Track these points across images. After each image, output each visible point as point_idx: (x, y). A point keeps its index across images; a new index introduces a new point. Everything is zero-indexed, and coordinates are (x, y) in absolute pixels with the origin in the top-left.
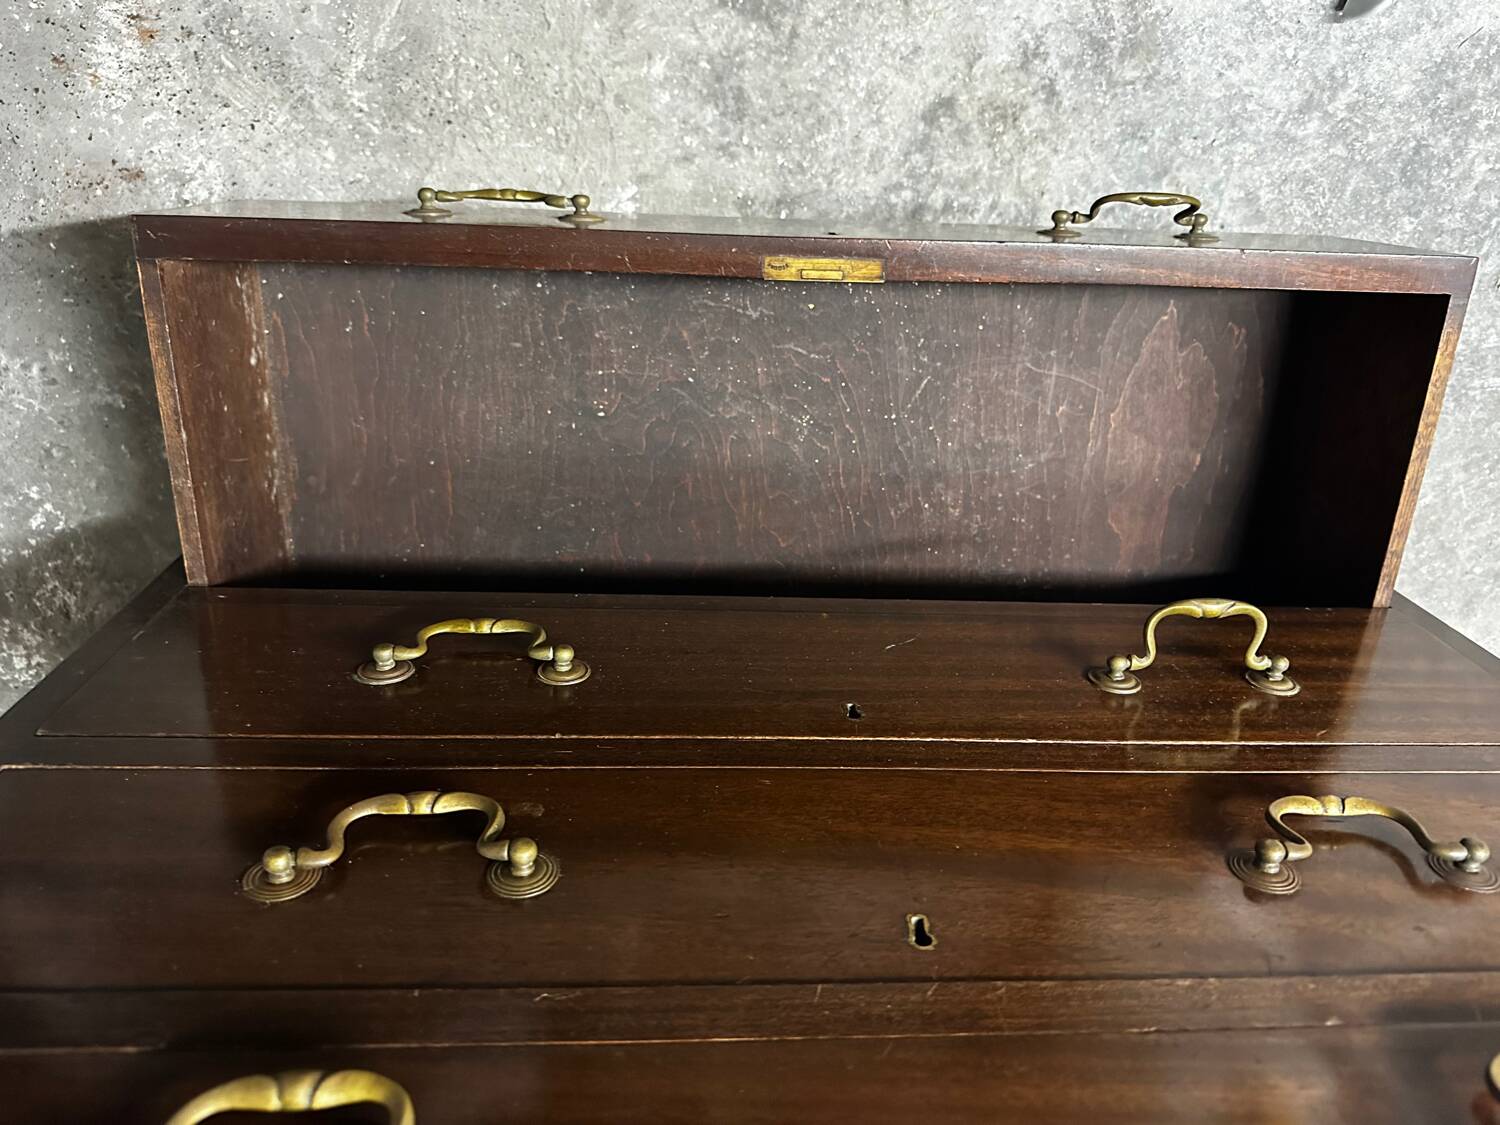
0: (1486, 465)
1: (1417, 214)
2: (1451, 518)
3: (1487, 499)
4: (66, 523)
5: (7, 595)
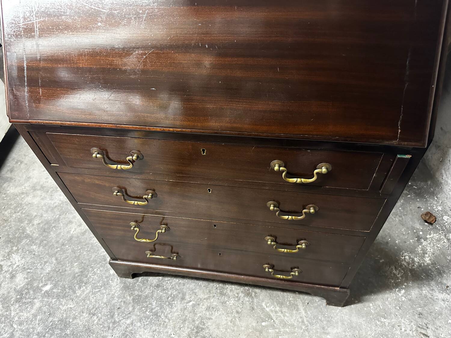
0: (61, 271)
1: (66, 334)
2: (71, 259)
3: (62, 263)
4: (396, 291)
5: (410, 274)
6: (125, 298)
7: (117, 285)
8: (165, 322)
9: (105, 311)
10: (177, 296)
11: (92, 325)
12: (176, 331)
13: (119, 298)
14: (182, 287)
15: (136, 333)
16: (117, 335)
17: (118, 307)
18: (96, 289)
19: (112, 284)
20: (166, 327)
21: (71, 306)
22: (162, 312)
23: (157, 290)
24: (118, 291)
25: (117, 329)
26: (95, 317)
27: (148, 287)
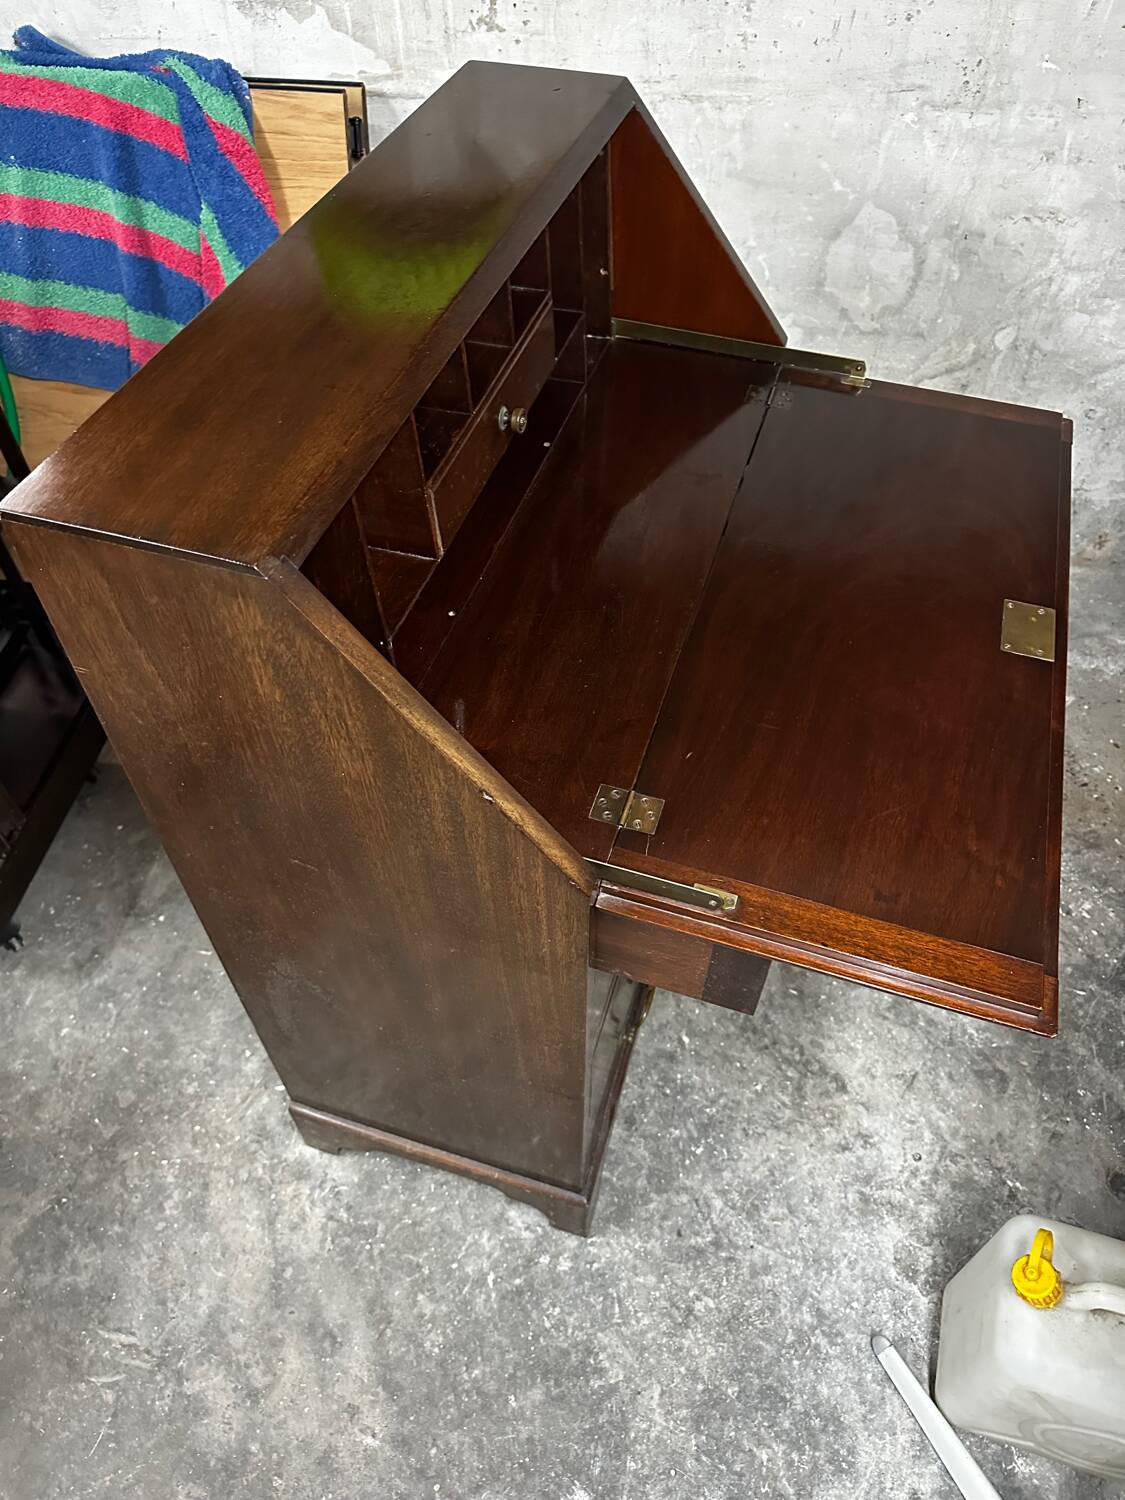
6: (652, 1215)
7: (608, 1244)
8: (725, 1106)
9: (682, 1276)
10: (663, 1071)
11: (720, 1312)
12: (750, 1078)
13: (650, 1235)
14: (642, 1057)
15: (750, 1181)
16: (751, 1234)
17: (675, 1237)
18: (613, 1315)
19: (603, 1260)
20: (739, 1103)
21: (657, 1391)
22: (701, 1111)
23: (642, 1122)
24: (629, 1241)
25: (736, 1234)
26: (698, 1306)
27: (630, 1148)
